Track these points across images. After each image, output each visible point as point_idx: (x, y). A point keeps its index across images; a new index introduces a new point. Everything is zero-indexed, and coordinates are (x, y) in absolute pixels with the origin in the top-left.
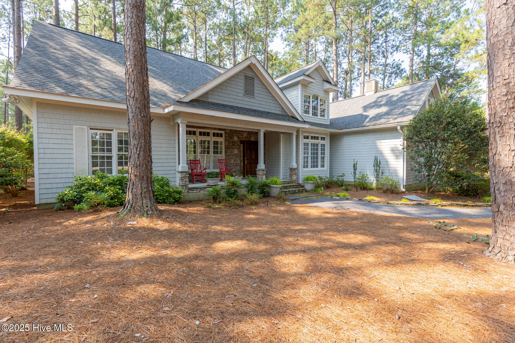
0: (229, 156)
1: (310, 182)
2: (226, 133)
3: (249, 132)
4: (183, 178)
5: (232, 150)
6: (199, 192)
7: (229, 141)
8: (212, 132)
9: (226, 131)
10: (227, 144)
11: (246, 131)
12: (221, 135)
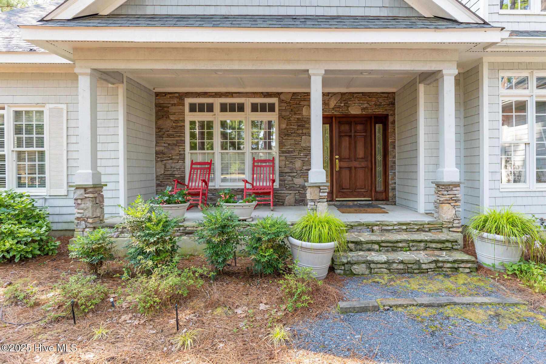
0: (289, 152)
1: (491, 236)
2: (281, 101)
3: (343, 94)
4: (79, 202)
5: (298, 138)
6: (118, 237)
7: (289, 119)
8: (248, 102)
9: (282, 97)
10: (284, 126)
11: (335, 94)
12: (272, 108)
